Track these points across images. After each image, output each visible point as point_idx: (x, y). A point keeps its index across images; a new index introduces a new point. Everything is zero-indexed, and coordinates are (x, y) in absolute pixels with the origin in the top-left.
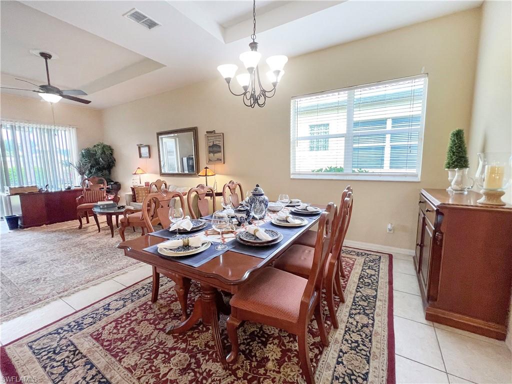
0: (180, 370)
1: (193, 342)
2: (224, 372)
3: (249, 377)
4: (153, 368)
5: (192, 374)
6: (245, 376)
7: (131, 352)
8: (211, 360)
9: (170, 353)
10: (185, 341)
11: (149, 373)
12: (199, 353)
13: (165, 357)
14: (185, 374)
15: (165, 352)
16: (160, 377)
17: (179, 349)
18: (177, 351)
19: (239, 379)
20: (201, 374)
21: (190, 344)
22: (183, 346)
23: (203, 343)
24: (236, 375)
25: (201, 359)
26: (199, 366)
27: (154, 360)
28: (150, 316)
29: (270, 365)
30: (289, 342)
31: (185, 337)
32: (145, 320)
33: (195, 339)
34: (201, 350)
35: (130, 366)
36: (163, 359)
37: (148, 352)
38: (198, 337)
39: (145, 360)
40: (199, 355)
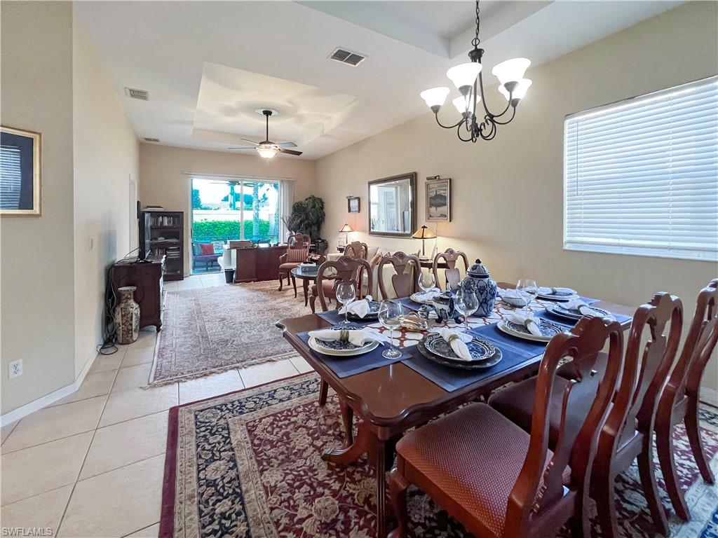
0: (321, 524)
1: (350, 485)
4: (292, 502)
7: (276, 465)
8: (366, 530)
9: (317, 489)
10: (341, 480)
11: (285, 507)
12: (353, 508)
13: (309, 492)
14: (326, 533)
15: (311, 485)
16: (295, 520)
17: (330, 489)
18: (327, 492)
21: (345, 487)
22: (336, 486)
23: (363, 496)
26: (347, 531)
27: (297, 490)
28: (312, 424)
31: (342, 474)
32: (304, 427)
34: (356, 504)
35: (269, 485)
36: (308, 494)
38: (359, 481)
40: (352, 513)
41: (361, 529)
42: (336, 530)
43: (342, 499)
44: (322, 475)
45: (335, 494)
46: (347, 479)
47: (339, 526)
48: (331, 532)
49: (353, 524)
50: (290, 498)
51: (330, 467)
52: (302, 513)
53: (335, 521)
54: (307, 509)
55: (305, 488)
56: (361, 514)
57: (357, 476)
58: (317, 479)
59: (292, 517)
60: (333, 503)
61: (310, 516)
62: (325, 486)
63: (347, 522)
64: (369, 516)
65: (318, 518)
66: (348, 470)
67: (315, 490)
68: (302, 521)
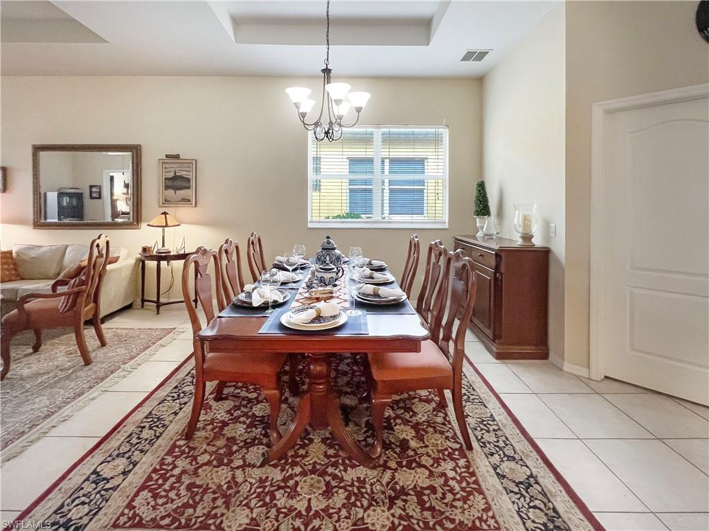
0: (323, 495)
1: (306, 460)
2: (376, 472)
3: (404, 463)
4: (283, 510)
5: (341, 491)
7: (225, 511)
11: (284, 517)
14: (333, 495)
15: (280, 488)
16: (304, 513)
17: (296, 475)
19: (396, 470)
20: (352, 485)
21: (305, 465)
23: (322, 457)
24: (390, 468)
25: (337, 472)
26: (342, 480)
28: (205, 458)
29: (413, 444)
30: (411, 417)
31: (290, 460)
33: (304, 457)
34: (325, 464)
36: (286, 494)
37: (255, 498)
38: (307, 453)
39: (260, 509)
40: (330, 470)
41: (345, 470)
42: (335, 487)
43: (313, 471)
44: (277, 475)
46: (298, 459)
47: (334, 483)
48: (334, 490)
49: (339, 474)
50: (278, 511)
51: (275, 466)
52: (302, 506)
53: (327, 484)
54: (301, 500)
55: (278, 494)
56: (335, 465)
57: (302, 452)
58: (278, 481)
59: (299, 515)
60: (312, 479)
61: (309, 500)
62: (291, 477)
63: (335, 477)
64: (340, 461)
65: (316, 495)
66: (290, 454)
67: (288, 487)
68: (309, 509)
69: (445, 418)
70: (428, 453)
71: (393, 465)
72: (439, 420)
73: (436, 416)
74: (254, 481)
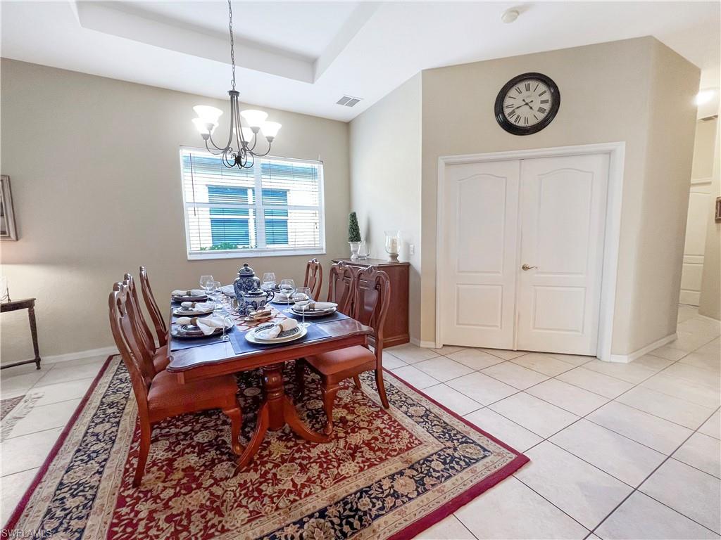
0: (300, 472)
1: (272, 457)
2: (332, 444)
3: (349, 431)
4: (275, 495)
5: (313, 465)
6: (347, 433)
7: (221, 519)
8: (311, 449)
9: (267, 478)
10: (263, 464)
11: (278, 499)
12: (293, 455)
13: (268, 483)
14: (308, 469)
15: (261, 483)
17: (271, 470)
18: (273, 471)
19: (346, 437)
20: (320, 458)
21: (273, 460)
22: (269, 466)
23: (285, 449)
24: (341, 438)
25: (303, 454)
26: (310, 458)
27: (263, 493)
28: (168, 493)
29: (349, 417)
30: (339, 402)
31: (259, 462)
33: (270, 454)
34: (290, 453)
36: (270, 485)
37: (243, 498)
38: (270, 452)
39: (254, 503)
40: (297, 455)
41: (309, 451)
42: (307, 464)
43: (284, 461)
44: (253, 476)
45: (276, 466)
46: (266, 459)
47: (305, 462)
48: (308, 467)
49: (305, 455)
50: (270, 497)
51: (248, 471)
52: (289, 486)
53: (300, 465)
54: (285, 483)
55: (263, 487)
56: (299, 451)
57: (265, 453)
58: (256, 480)
59: (290, 492)
60: (286, 466)
61: (292, 480)
62: (266, 472)
63: (303, 458)
64: (301, 447)
65: (296, 474)
66: (256, 458)
67: (269, 479)
68: (295, 485)
69: (363, 395)
70: (362, 420)
71: (341, 434)
72: (359, 397)
73: (356, 395)
74: (234, 488)
